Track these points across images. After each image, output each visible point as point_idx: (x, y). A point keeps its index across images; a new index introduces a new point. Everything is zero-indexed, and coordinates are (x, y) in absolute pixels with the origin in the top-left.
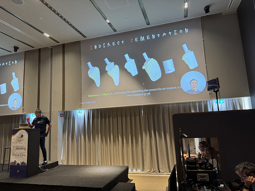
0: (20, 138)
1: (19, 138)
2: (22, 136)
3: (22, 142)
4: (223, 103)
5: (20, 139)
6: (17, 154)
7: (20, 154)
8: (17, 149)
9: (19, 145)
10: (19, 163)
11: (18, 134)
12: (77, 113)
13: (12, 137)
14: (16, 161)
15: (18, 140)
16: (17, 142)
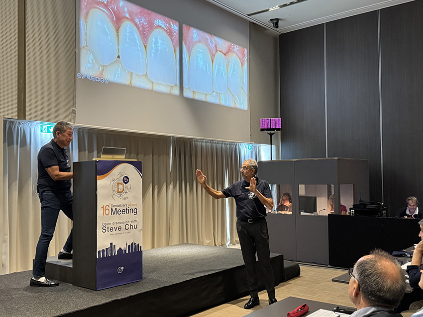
0: (121, 184)
1: (118, 184)
5: (121, 187)
6: (115, 226)
7: (123, 226)
8: (115, 212)
10: (123, 248)
11: (115, 174)
12: (42, 131)
13: (99, 182)
14: (113, 244)
15: (116, 190)
16: (114, 196)
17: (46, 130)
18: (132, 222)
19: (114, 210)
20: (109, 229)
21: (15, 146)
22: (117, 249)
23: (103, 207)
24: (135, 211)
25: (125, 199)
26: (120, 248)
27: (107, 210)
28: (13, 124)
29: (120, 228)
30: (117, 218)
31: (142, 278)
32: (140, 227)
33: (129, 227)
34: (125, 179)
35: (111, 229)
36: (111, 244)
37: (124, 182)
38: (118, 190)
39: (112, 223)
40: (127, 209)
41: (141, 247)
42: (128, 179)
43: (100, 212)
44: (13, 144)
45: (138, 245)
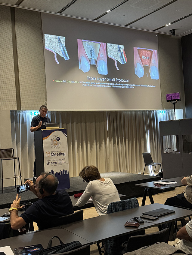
0: (56, 141)
1: (54, 141)
2: (58, 139)
3: (58, 146)
4: (164, 113)
5: (56, 143)
6: (54, 161)
7: (58, 161)
8: (53, 154)
9: (55, 149)
10: (58, 172)
11: (52, 136)
12: (31, 115)
13: (44, 141)
14: (53, 170)
15: (53, 144)
16: (52, 147)
17: (33, 114)
18: (62, 159)
19: (52, 153)
20: (50, 163)
21: (18, 124)
22: (55, 173)
23: (47, 153)
24: (64, 154)
25: (58, 148)
26: (57, 172)
27: (49, 154)
28: (17, 112)
29: (56, 163)
30: (54, 158)
31: (70, 187)
32: (67, 162)
33: (61, 162)
34: (58, 138)
35: (52, 163)
36: (52, 170)
37: (57, 140)
38: (54, 144)
39: (52, 160)
40: (59, 153)
41: (68, 172)
42: (59, 138)
43: (45, 155)
44: (17, 123)
45: (67, 171)
